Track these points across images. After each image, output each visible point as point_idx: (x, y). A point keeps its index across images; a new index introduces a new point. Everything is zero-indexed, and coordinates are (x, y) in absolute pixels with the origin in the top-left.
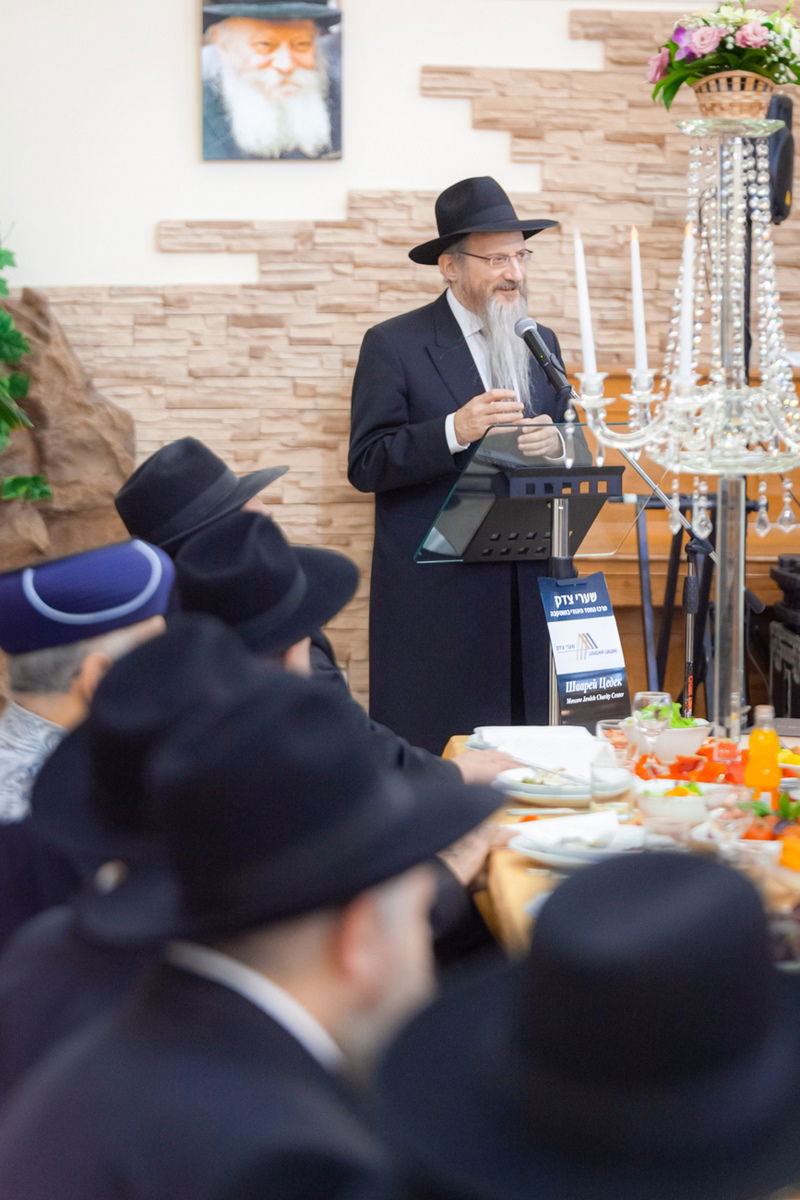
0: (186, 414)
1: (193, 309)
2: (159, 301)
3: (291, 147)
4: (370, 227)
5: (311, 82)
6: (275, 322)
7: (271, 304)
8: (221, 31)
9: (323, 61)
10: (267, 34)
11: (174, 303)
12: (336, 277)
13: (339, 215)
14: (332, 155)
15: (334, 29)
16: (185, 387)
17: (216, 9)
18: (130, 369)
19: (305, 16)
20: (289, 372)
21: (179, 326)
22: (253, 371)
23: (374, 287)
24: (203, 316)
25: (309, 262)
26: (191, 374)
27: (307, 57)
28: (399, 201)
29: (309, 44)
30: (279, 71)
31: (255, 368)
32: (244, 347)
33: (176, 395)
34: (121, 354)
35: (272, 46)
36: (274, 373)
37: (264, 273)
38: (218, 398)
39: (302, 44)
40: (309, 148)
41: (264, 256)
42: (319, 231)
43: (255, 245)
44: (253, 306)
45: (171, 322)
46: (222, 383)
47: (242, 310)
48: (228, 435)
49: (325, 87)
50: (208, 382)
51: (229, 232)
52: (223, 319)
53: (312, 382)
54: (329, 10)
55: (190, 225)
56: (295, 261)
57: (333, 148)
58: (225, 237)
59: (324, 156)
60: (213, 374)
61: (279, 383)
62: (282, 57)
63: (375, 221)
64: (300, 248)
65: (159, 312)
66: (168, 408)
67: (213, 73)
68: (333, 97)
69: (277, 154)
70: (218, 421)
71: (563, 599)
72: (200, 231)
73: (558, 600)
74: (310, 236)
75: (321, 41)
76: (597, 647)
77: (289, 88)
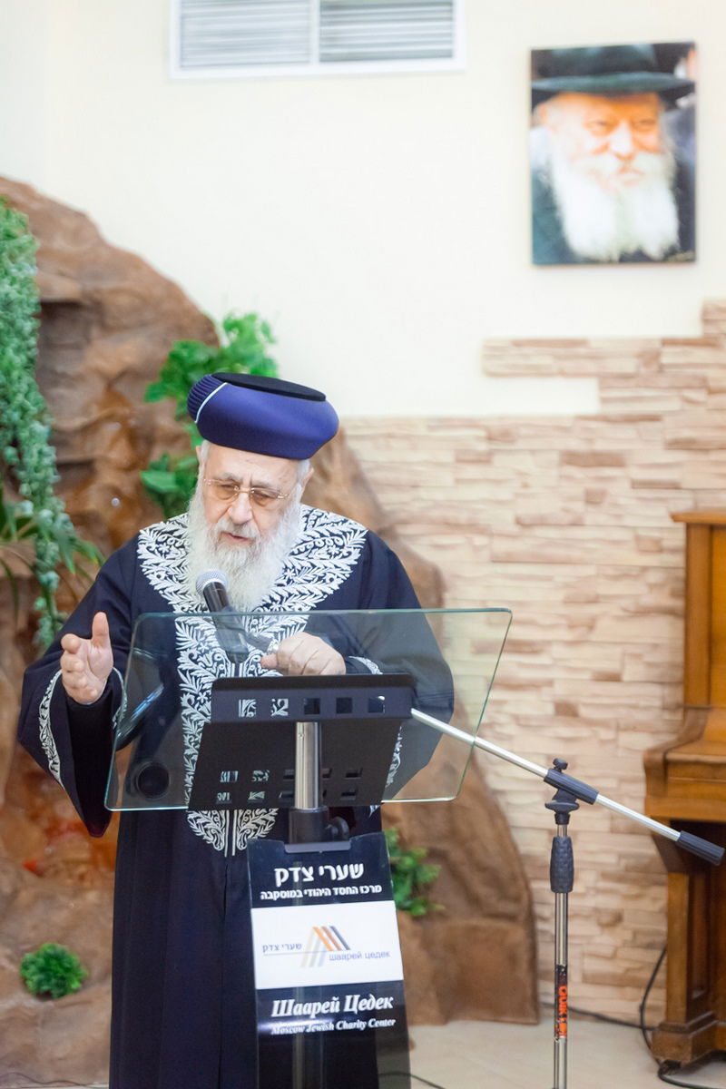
0: (513, 569)
1: (521, 445)
2: (482, 433)
3: (632, 248)
5: (655, 170)
6: (615, 460)
7: (610, 440)
8: (551, 110)
9: (670, 142)
10: (603, 111)
11: (501, 436)
12: (687, 407)
13: (694, 330)
14: (680, 256)
15: (683, 102)
16: (512, 537)
17: (545, 84)
18: (451, 515)
19: (646, 89)
20: (628, 521)
21: (505, 464)
22: (588, 520)
24: (533, 452)
25: (655, 388)
26: (519, 522)
27: (651, 138)
29: (651, 123)
30: (619, 156)
31: (592, 516)
32: (578, 490)
33: (502, 546)
34: (439, 496)
35: (609, 126)
36: (613, 522)
37: (605, 401)
38: (550, 552)
39: (644, 122)
40: (653, 249)
41: (606, 380)
42: (667, 350)
43: (591, 366)
44: (590, 441)
45: (498, 460)
46: (552, 533)
47: (575, 445)
48: (560, 596)
49: (671, 174)
50: (539, 532)
51: (562, 351)
52: (555, 457)
53: (656, 534)
54: (679, 80)
55: (518, 344)
56: (638, 386)
57: (684, 246)
58: (558, 357)
59: (670, 258)
60: (542, 522)
61: (618, 535)
62: (622, 139)
64: (643, 370)
65: (483, 447)
66: (494, 562)
67: (542, 161)
68: (683, 187)
69: (616, 256)
70: (549, 579)
71: (291, 874)
72: (526, 350)
73: (281, 875)
74: (656, 356)
75: (667, 118)
76: (347, 948)
77: (630, 176)
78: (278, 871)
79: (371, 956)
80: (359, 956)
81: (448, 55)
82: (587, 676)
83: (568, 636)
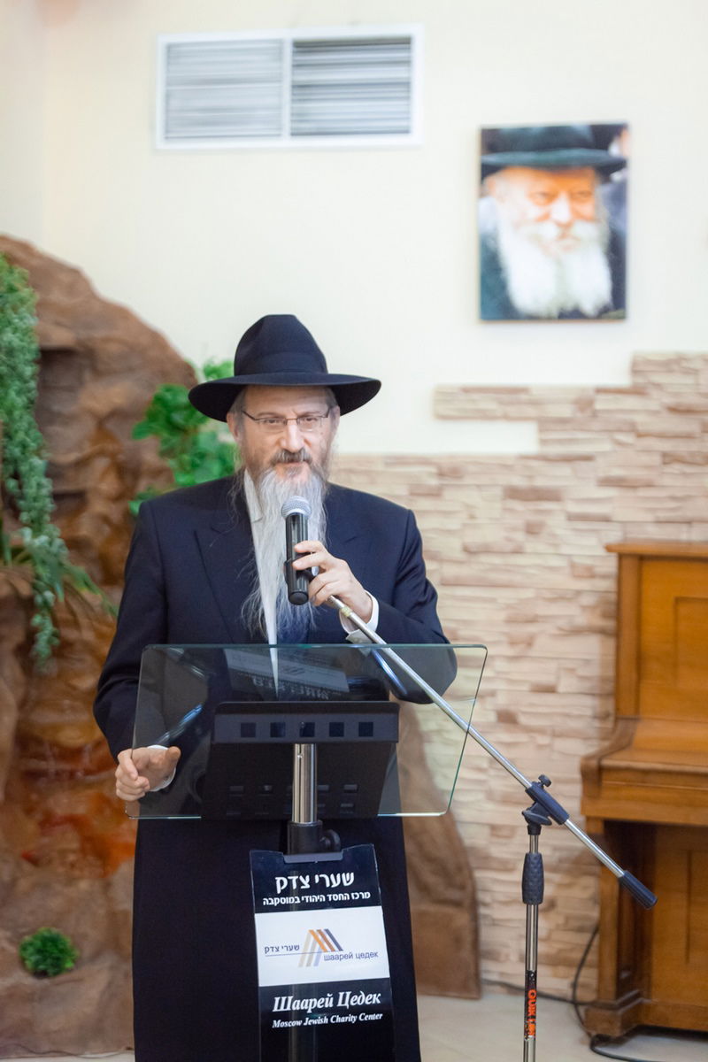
0: (460, 592)
1: (468, 481)
2: (433, 470)
3: (569, 306)
4: (655, 393)
5: (591, 235)
6: (552, 495)
7: (549, 477)
8: (499, 183)
9: (605, 212)
10: (545, 183)
11: (449, 472)
12: (617, 448)
13: (624, 381)
14: (613, 313)
15: (616, 176)
16: (461, 563)
17: (493, 159)
19: (583, 164)
20: (565, 550)
21: (455, 497)
22: (528, 548)
23: (657, 459)
24: (478, 486)
25: (588, 431)
26: (466, 549)
27: (587, 208)
28: (685, 364)
29: (588, 194)
30: (559, 225)
31: (531, 545)
32: (519, 522)
33: (450, 571)
35: (550, 197)
36: (551, 550)
37: (543, 442)
38: (493, 576)
39: (582, 193)
40: (588, 307)
41: (545, 424)
42: (601, 397)
44: (530, 477)
45: (447, 494)
46: (497, 560)
47: (518, 481)
48: (502, 616)
49: (606, 240)
50: (484, 559)
51: (505, 397)
52: (498, 492)
53: (589, 562)
54: (613, 157)
55: (467, 390)
56: (574, 430)
57: (616, 306)
58: (501, 403)
59: (605, 315)
60: (486, 550)
61: (555, 562)
62: (562, 209)
63: (658, 386)
64: (579, 415)
65: (434, 482)
67: (489, 227)
68: (616, 253)
69: (555, 313)
70: (493, 600)
71: (290, 882)
72: (475, 396)
73: (280, 883)
74: (590, 403)
75: (603, 191)
76: (340, 949)
77: (568, 242)
78: (278, 879)
79: (361, 956)
80: (351, 956)
81: (406, 131)
82: (526, 688)
83: (510, 652)
